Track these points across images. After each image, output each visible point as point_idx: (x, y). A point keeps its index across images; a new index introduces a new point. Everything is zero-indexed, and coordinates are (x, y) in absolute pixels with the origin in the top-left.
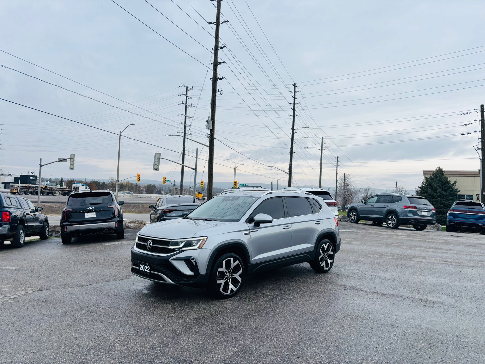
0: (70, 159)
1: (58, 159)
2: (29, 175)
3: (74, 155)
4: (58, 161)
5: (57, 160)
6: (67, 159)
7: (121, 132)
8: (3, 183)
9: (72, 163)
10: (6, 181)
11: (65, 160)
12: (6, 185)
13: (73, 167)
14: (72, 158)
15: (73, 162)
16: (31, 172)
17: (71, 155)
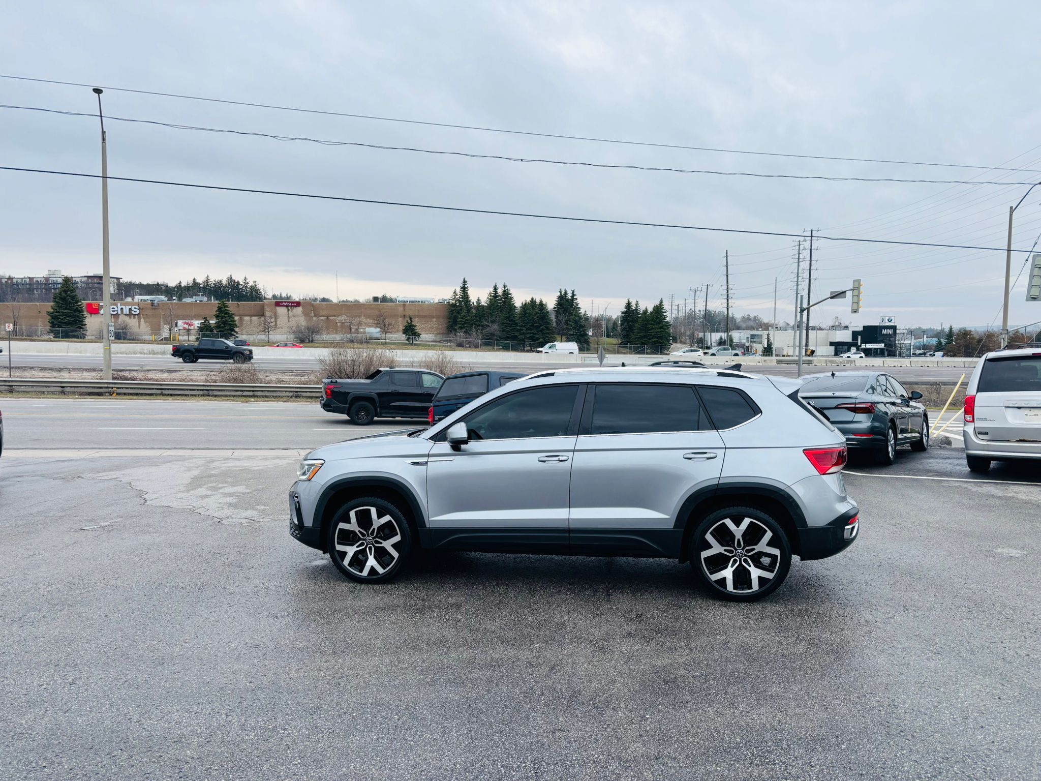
0: (851, 290)
1: (831, 293)
2: (884, 325)
3: (859, 281)
4: (832, 298)
5: (829, 296)
6: (847, 292)
7: (1014, 208)
8: (832, 344)
9: (856, 299)
10: (837, 340)
11: (842, 294)
12: (838, 347)
13: (858, 307)
14: (856, 288)
15: (858, 296)
16: (887, 318)
17: (854, 281)
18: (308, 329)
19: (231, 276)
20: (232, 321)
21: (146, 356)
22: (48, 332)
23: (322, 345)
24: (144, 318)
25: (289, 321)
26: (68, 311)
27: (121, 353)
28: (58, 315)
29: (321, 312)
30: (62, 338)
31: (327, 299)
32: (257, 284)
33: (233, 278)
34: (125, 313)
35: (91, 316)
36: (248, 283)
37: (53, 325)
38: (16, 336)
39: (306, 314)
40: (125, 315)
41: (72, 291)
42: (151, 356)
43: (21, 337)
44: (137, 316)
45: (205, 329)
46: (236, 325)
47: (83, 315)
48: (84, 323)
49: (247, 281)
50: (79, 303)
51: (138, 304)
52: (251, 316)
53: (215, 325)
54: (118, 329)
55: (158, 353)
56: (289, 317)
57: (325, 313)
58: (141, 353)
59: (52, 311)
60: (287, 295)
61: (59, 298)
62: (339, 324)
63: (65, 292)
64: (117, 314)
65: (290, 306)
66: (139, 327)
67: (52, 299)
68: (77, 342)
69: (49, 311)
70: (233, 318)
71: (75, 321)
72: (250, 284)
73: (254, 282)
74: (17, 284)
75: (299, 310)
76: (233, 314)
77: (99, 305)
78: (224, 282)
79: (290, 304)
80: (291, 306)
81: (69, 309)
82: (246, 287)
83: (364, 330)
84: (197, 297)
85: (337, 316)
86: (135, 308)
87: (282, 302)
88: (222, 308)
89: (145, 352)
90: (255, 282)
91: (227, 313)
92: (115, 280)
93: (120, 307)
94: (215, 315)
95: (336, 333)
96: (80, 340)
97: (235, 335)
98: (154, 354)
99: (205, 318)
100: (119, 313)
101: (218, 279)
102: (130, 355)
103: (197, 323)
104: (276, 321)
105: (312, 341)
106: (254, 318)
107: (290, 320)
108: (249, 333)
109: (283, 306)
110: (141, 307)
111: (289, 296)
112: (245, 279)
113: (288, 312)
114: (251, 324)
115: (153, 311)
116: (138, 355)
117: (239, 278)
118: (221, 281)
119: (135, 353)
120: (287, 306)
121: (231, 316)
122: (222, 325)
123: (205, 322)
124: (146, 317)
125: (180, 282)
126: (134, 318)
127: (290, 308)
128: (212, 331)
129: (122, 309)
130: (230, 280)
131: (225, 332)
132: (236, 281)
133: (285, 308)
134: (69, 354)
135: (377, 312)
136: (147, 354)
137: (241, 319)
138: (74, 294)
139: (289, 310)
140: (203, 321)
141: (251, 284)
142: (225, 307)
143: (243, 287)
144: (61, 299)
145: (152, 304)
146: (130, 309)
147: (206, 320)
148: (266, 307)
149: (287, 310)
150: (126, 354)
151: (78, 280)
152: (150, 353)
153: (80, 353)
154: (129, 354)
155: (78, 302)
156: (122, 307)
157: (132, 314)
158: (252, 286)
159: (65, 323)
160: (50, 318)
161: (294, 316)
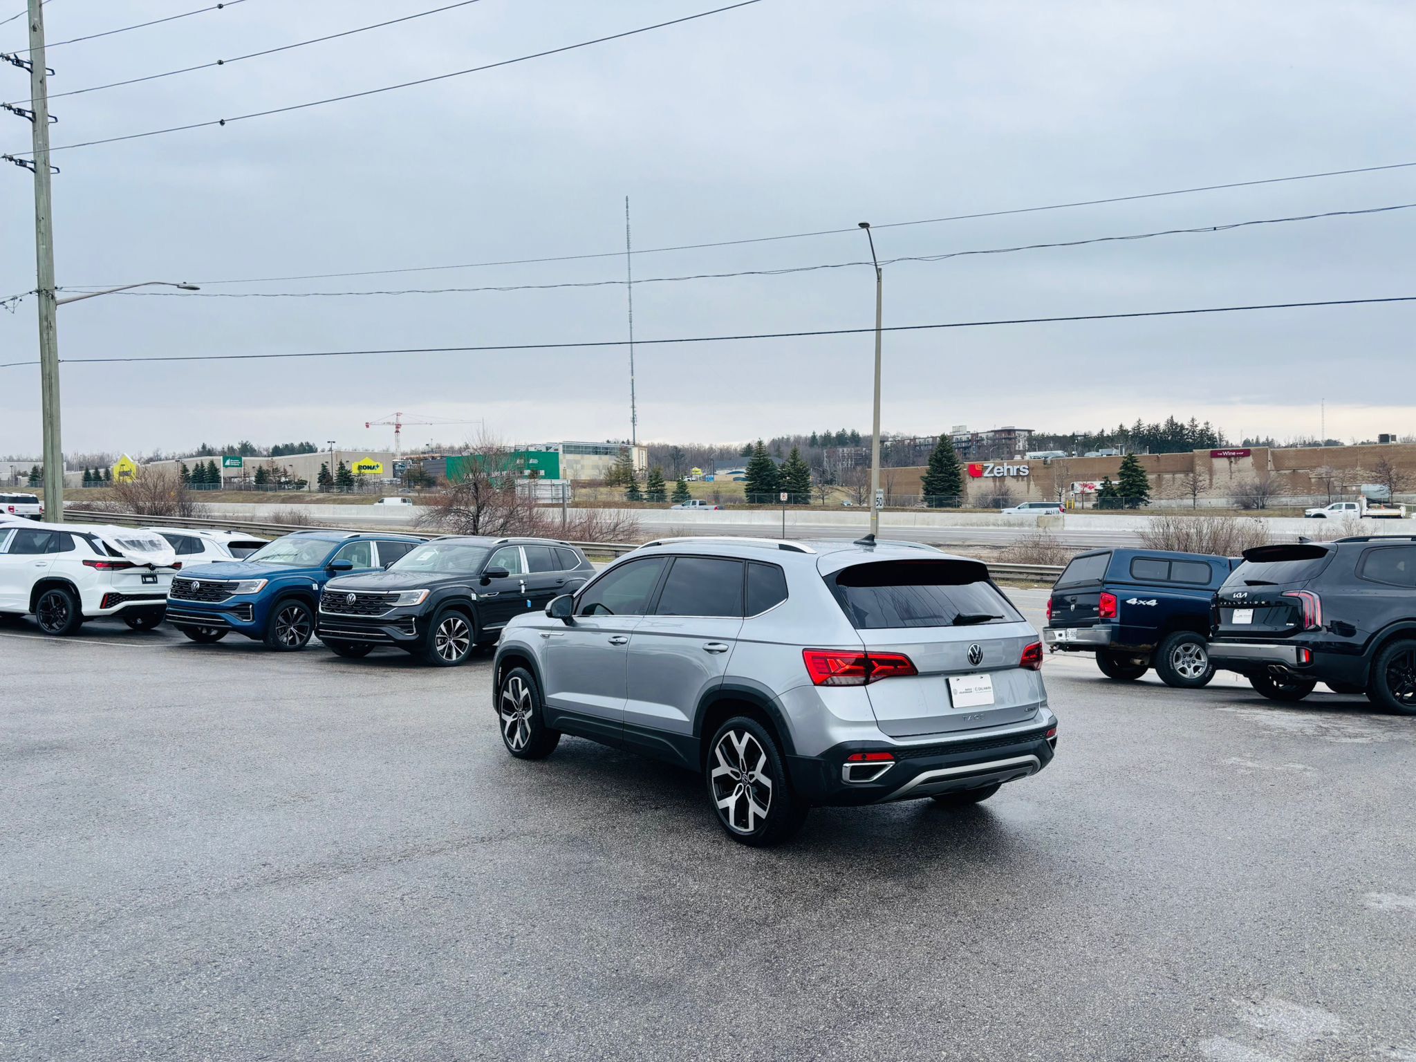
18: (1257, 488)
19: (1172, 417)
20: (1141, 481)
21: (1000, 528)
22: (922, 501)
23: (1277, 512)
24: (1034, 481)
25: (1231, 478)
26: (944, 475)
27: (972, 525)
28: (933, 481)
29: (1287, 463)
30: (935, 507)
31: (1335, 441)
32: (1210, 426)
33: (1175, 421)
34: (1011, 474)
35: (973, 480)
36: (1196, 426)
37: (927, 492)
38: (889, 505)
39: (1260, 467)
40: (1013, 476)
41: (948, 451)
42: (1006, 528)
43: (894, 507)
44: (1025, 478)
45: (1105, 492)
46: (1148, 486)
47: (959, 479)
48: (960, 489)
49: (1195, 423)
50: (956, 465)
51: (1028, 463)
52: (1174, 473)
53: (1118, 487)
54: (998, 495)
55: (1014, 525)
56: (1231, 472)
57: (1292, 463)
58: (994, 525)
59: (927, 475)
60: (1267, 440)
61: (934, 460)
62: (1313, 480)
63: (941, 452)
64: (1003, 476)
65: (1233, 456)
66: (1028, 492)
67: (928, 462)
68: (950, 512)
69: (923, 475)
70: (1144, 477)
71: (950, 487)
72: (1199, 428)
73: (1205, 424)
74: (920, 445)
75: (1248, 461)
76: (1144, 471)
77: (982, 466)
78: (1162, 427)
79: (1234, 454)
80: (1236, 456)
81: (943, 473)
82: (1193, 432)
83: (1358, 488)
84: (1104, 450)
85: (1312, 468)
86: (1024, 468)
87: (1221, 451)
88: (1128, 463)
89: (1000, 522)
90: (1207, 423)
91: (1136, 470)
92: (1026, 434)
93: (1006, 467)
94: (1118, 474)
95: (1309, 494)
96: (954, 509)
97: (1145, 500)
98: (1010, 525)
99: (1105, 478)
100: (1005, 474)
101: (1153, 423)
102: (982, 528)
103: (1098, 485)
104: (1211, 480)
105: (1263, 507)
106: (1178, 476)
107: (1233, 477)
108: (1171, 497)
109: (1223, 456)
110: (1031, 466)
111: (1270, 440)
112: (1193, 420)
113: (1230, 464)
114: (1174, 483)
115: (1046, 470)
116: (991, 528)
117: (1183, 420)
118: (1157, 426)
119: (987, 525)
120: (1229, 457)
121: (1141, 473)
122: (1128, 487)
123: (1106, 483)
124: (1037, 478)
125: (1103, 431)
126: (1023, 480)
127: (1233, 459)
128: (1114, 495)
129: (1008, 469)
130: (1171, 422)
131: (1132, 496)
132: (1179, 424)
133: (1225, 459)
134: (916, 526)
135: (1377, 460)
136: (1001, 525)
137: (1159, 478)
138: (950, 454)
139: (1232, 462)
140: (1103, 482)
141: (1201, 426)
142: (1133, 462)
143: (1189, 433)
144: (937, 461)
145: (1045, 462)
146: (1018, 470)
147: (1107, 480)
148: (1196, 459)
149: (1228, 462)
150: (977, 525)
151: (984, 436)
152: (1005, 525)
153: (928, 524)
154: (980, 526)
155: (954, 464)
156: (1009, 467)
157: (1021, 476)
158: (1202, 430)
159: (939, 489)
160: (924, 483)
161: (1239, 471)
